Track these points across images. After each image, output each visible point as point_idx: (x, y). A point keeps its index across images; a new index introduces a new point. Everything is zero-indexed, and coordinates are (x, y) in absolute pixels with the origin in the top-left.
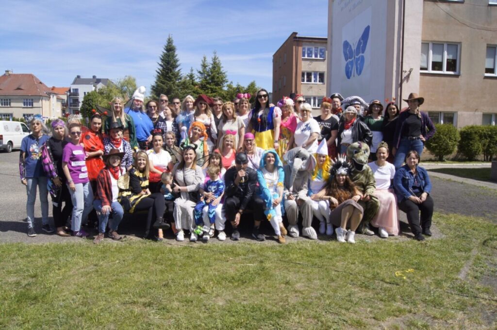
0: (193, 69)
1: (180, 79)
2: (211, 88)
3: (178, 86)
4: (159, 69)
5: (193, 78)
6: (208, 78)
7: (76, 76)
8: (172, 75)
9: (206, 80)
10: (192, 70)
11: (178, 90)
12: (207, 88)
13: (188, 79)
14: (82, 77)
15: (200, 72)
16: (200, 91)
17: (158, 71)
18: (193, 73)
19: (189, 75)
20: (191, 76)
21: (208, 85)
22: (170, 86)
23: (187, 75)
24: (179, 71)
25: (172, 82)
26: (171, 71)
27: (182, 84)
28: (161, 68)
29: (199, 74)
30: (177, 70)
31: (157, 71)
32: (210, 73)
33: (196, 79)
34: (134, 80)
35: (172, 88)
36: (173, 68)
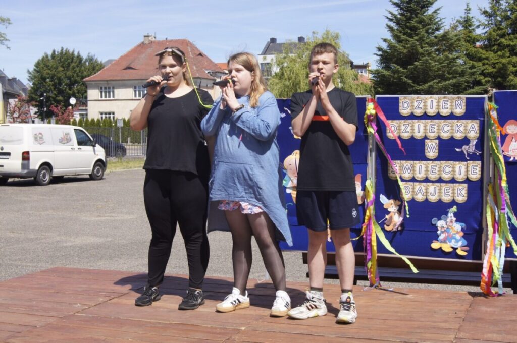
0: (470, 6)
1: (437, 29)
2: (509, 46)
3: (431, 45)
4: (391, 13)
5: (470, 26)
6: (504, 24)
7: (269, 40)
8: (420, 22)
9: (499, 29)
10: (468, 10)
11: (429, 54)
12: (501, 47)
13: (460, 28)
14: (278, 42)
15: (485, 12)
16: (484, 54)
17: (390, 16)
18: (470, 15)
19: (462, 20)
20: (467, 23)
21: (503, 40)
22: (413, 46)
23: (458, 21)
24: (435, 12)
25: (416, 38)
26: (417, 14)
27: (440, 41)
28: (396, 11)
29: (483, 19)
30: (430, 11)
31: (387, 18)
32: (509, 13)
33: (478, 27)
34: (337, 37)
35: (416, 50)
36: (423, 7)
